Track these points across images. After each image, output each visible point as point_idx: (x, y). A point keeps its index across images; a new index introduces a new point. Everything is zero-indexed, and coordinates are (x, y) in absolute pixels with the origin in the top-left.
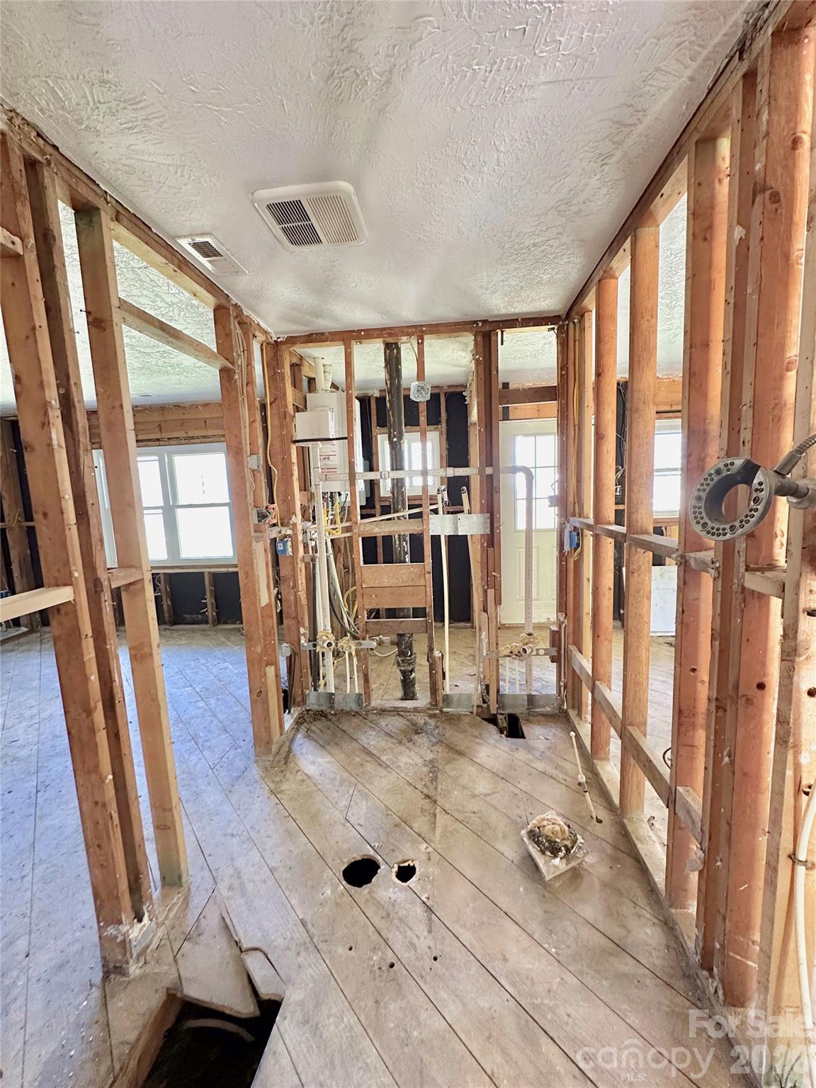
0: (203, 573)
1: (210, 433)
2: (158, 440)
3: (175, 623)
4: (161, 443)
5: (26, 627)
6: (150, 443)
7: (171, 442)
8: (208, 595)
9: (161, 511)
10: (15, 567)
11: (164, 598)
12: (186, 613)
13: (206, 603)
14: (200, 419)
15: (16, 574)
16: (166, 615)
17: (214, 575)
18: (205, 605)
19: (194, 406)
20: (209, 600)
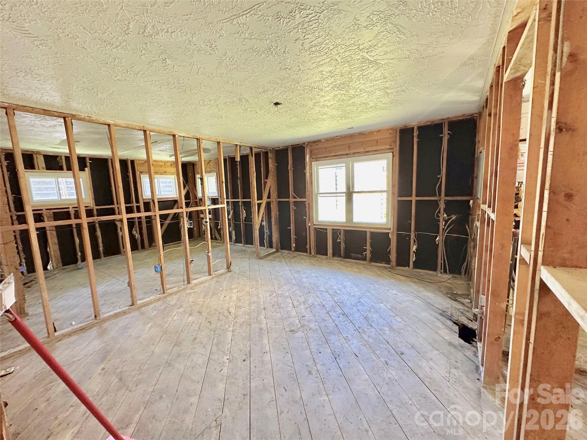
0: (366, 231)
1: (379, 148)
2: (347, 154)
3: (346, 257)
4: (349, 156)
5: (275, 249)
6: (343, 156)
7: (355, 155)
8: (368, 244)
9: (344, 195)
10: (273, 220)
11: (342, 243)
12: (352, 253)
13: (366, 249)
14: (373, 140)
15: (273, 223)
16: (342, 252)
17: (371, 233)
18: (366, 250)
19: (371, 133)
20: (368, 247)
